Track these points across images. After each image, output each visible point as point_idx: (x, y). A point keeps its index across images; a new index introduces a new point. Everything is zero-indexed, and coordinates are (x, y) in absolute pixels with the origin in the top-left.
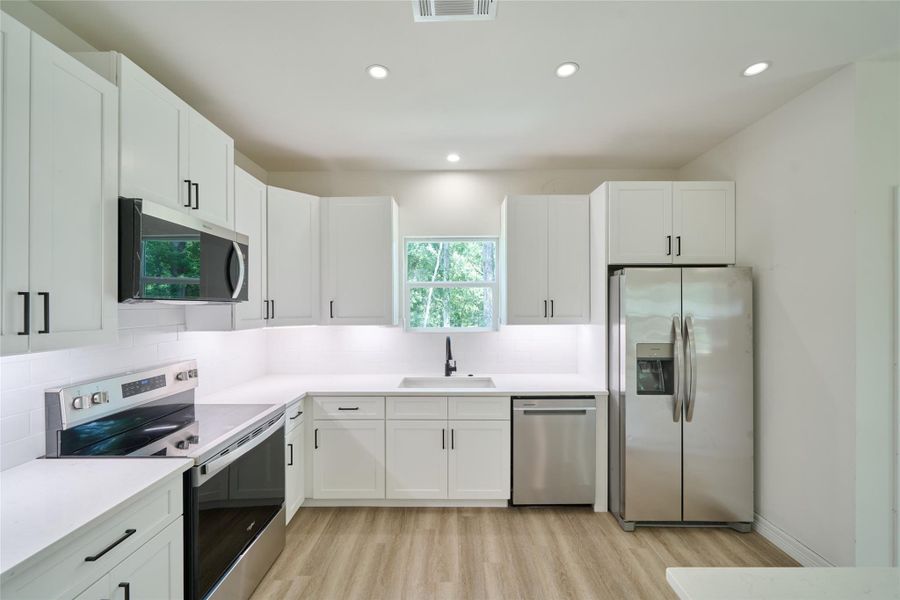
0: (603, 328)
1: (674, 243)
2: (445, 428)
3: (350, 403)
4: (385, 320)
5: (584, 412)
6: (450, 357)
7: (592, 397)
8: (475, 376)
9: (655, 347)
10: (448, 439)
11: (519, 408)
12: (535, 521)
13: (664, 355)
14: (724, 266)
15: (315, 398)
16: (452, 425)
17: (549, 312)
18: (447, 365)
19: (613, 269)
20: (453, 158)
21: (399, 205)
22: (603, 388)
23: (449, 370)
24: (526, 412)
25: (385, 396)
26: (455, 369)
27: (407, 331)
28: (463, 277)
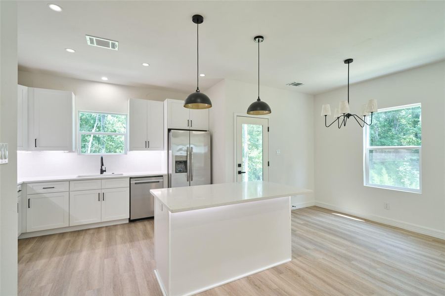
0: (166, 151)
1: (190, 122)
2: (100, 193)
3: (49, 185)
4: (68, 148)
5: (159, 182)
6: (102, 165)
7: (162, 176)
8: (115, 173)
9: (181, 157)
10: (101, 197)
11: (133, 182)
12: (140, 225)
13: (185, 160)
14: (206, 131)
15: (28, 184)
16: (103, 191)
17: (147, 145)
18: (101, 169)
19: (169, 130)
20: (105, 79)
21: (75, 95)
22: (166, 173)
23: (102, 171)
24: (136, 183)
25: (69, 181)
26: (105, 171)
27: (79, 155)
28: (115, 131)
